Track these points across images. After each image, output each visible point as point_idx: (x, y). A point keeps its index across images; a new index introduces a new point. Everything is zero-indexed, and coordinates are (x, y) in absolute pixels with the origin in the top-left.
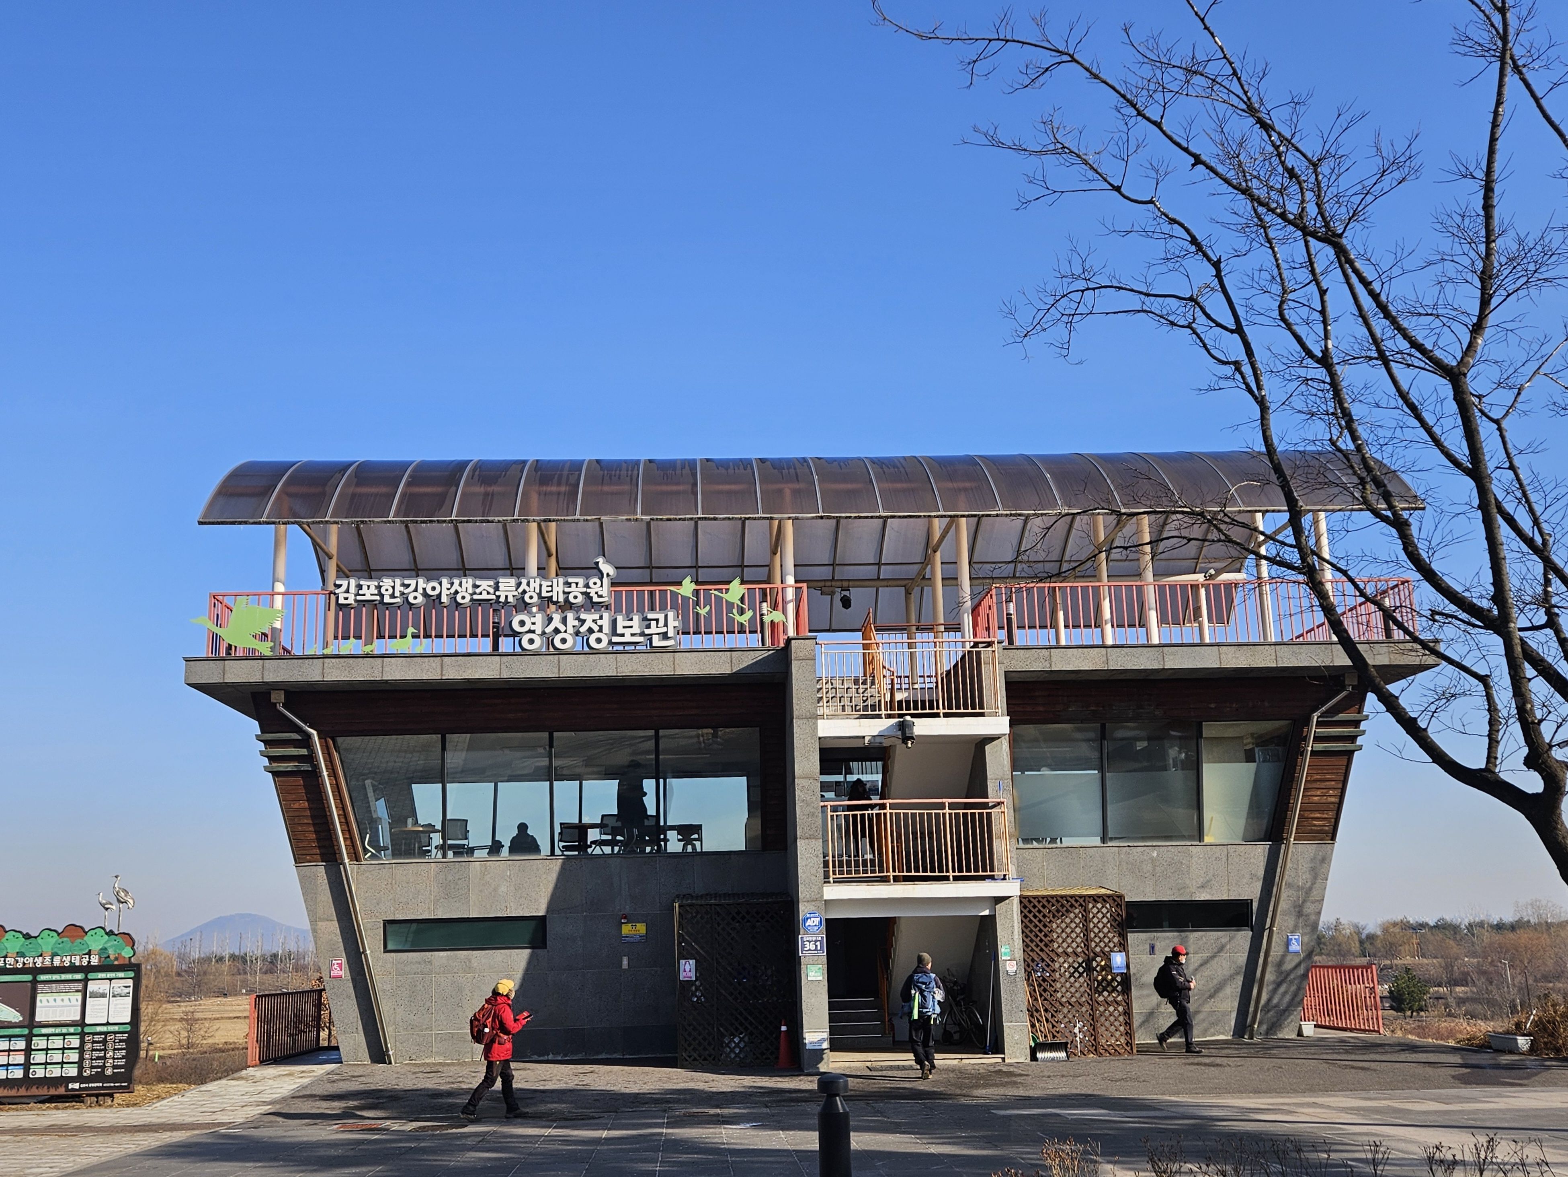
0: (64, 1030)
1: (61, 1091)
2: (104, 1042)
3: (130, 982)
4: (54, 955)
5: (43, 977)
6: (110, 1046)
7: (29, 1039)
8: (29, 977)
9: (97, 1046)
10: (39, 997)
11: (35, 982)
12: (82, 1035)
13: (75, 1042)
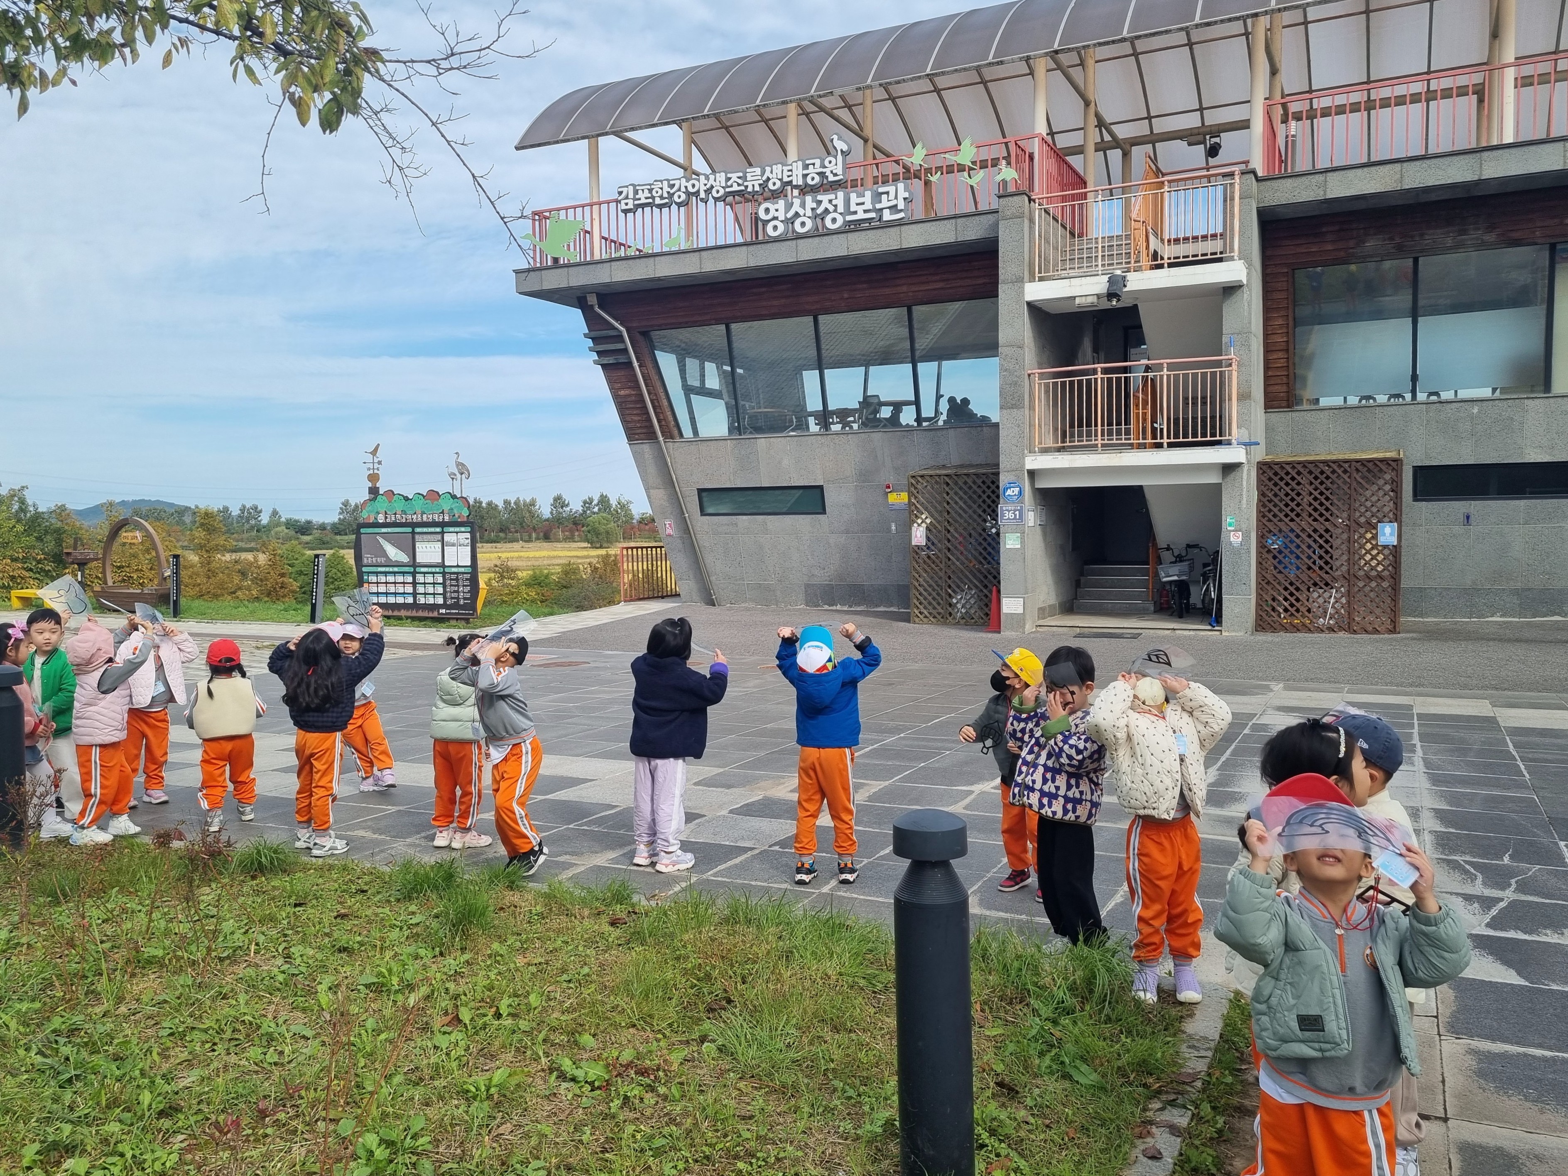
0: (433, 570)
1: (435, 614)
2: (457, 580)
3: (468, 535)
4: (423, 513)
5: (418, 530)
6: (461, 583)
7: (414, 574)
8: (409, 530)
9: (454, 583)
10: (417, 544)
11: (413, 533)
12: (444, 574)
13: (440, 580)
